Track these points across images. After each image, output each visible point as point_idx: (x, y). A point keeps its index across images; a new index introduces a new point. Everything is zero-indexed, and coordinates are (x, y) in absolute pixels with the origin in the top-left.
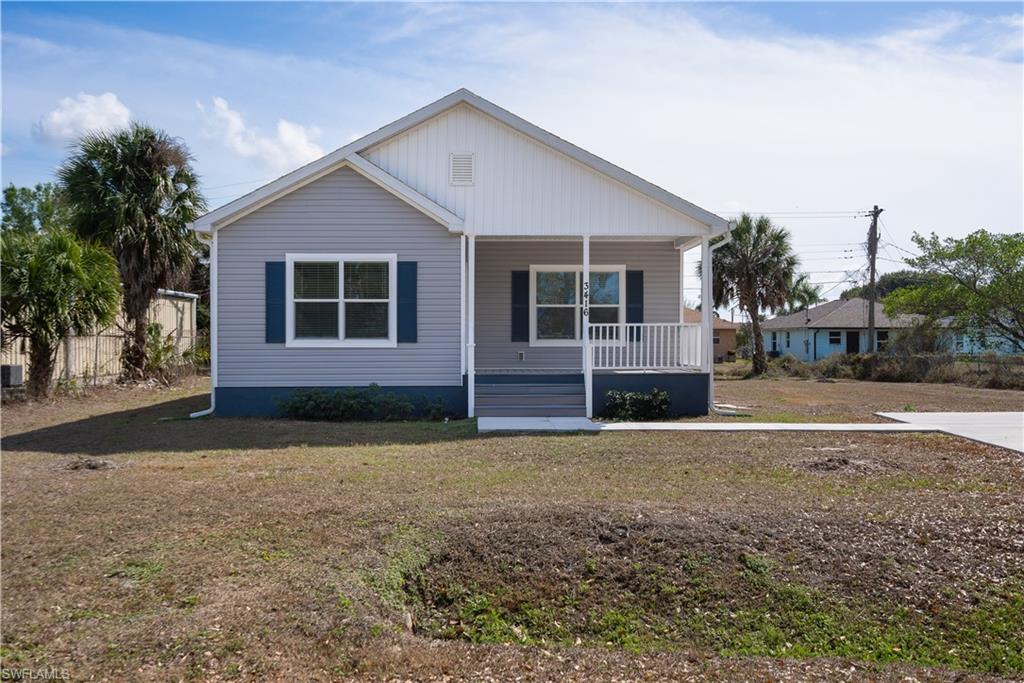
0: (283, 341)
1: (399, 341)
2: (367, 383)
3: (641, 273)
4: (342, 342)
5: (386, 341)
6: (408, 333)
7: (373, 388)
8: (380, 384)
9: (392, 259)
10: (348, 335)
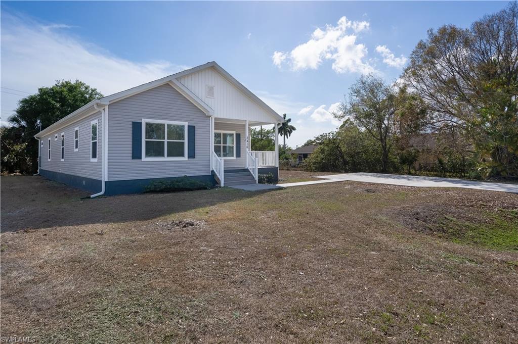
0: (141, 158)
1: (188, 158)
2: (183, 175)
3: (240, 134)
4: (166, 159)
5: (183, 158)
6: (192, 155)
7: (185, 177)
8: (188, 175)
9: (186, 124)
10: (168, 156)
